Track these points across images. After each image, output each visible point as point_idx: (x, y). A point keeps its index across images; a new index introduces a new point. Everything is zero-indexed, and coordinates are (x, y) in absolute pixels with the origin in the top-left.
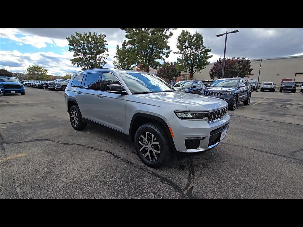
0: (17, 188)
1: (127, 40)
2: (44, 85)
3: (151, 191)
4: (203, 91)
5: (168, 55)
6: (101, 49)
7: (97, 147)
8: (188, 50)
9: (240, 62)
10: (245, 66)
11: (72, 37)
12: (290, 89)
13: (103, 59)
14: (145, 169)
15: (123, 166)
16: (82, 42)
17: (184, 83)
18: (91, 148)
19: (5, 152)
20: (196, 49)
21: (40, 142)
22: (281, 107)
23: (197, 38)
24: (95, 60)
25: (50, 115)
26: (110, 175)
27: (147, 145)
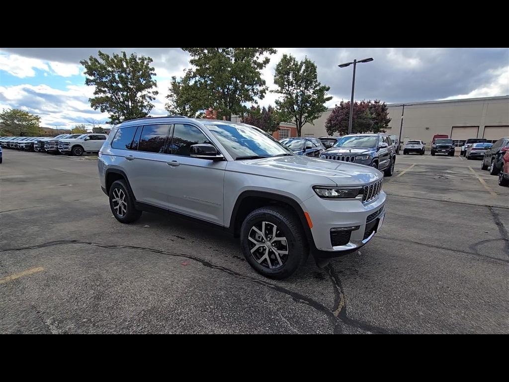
0: (49, 326)
1: (194, 68)
2: (37, 145)
3: (283, 315)
4: (324, 154)
5: (262, 94)
6: (144, 82)
7: (169, 249)
8: (294, 87)
9: (371, 108)
10: (379, 115)
11: (90, 60)
12: (446, 151)
13: (148, 99)
14: (263, 282)
15: (224, 279)
16: (110, 69)
17: (290, 141)
18: (161, 252)
19: (2, 266)
20: (306, 86)
21: (65, 247)
22: (439, 178)
23: (307, 67)
24: (134, 101)
25: (65, 199)
26: (207, 294)
27: (264, 243)
